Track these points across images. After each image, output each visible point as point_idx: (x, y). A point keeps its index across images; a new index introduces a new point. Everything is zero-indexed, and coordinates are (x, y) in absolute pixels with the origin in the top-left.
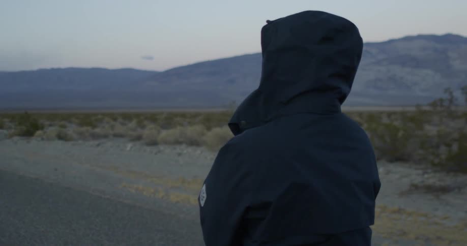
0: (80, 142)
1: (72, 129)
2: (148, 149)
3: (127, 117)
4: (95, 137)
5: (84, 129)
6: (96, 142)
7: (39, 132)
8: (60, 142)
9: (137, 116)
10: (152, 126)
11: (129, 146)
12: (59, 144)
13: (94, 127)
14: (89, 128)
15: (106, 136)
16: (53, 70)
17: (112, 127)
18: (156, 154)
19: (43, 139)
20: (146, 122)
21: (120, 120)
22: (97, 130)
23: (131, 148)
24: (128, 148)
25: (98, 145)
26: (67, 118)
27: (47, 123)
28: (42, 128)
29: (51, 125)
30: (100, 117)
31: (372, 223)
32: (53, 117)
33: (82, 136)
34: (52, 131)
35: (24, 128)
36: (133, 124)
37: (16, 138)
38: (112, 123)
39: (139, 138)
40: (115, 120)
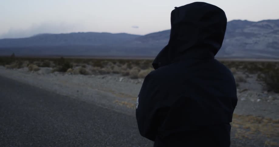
0: (93, 76)
1: (89, 68)
2: (132, 81)
3: (122, 62)
4: (101, 73)
5: (96, 68)
6: (102, 76)
7: (70, 69)
8: (82, 75)
9: (128, 61)
10: (136, 67)
11: (121, 79)
12: (81, 77)
13: (102, 67)
14: (99, 68)
15: (108, 73)
16: (79, 33)
17: (113, 68)
18: (136, 84)
19: (71, 74)
20: (132, 65)
21: (118, 63)
22: (103, 69)
23: (122, 80)
24: (121, 80)
25: (103, 78)
26: (87, 61)
27: (75, 64)
28: (72, 67)
29: (77, 66)
30: (106, 61)
31: (231, 121)
32: (78, 61)
33: (94, 72)
34: (77, 69)
35: (61, 67)
36: (125, 66)
37: (56, 73)
38: (113, 65)
39: (127, 74)
40: (115, 63)
